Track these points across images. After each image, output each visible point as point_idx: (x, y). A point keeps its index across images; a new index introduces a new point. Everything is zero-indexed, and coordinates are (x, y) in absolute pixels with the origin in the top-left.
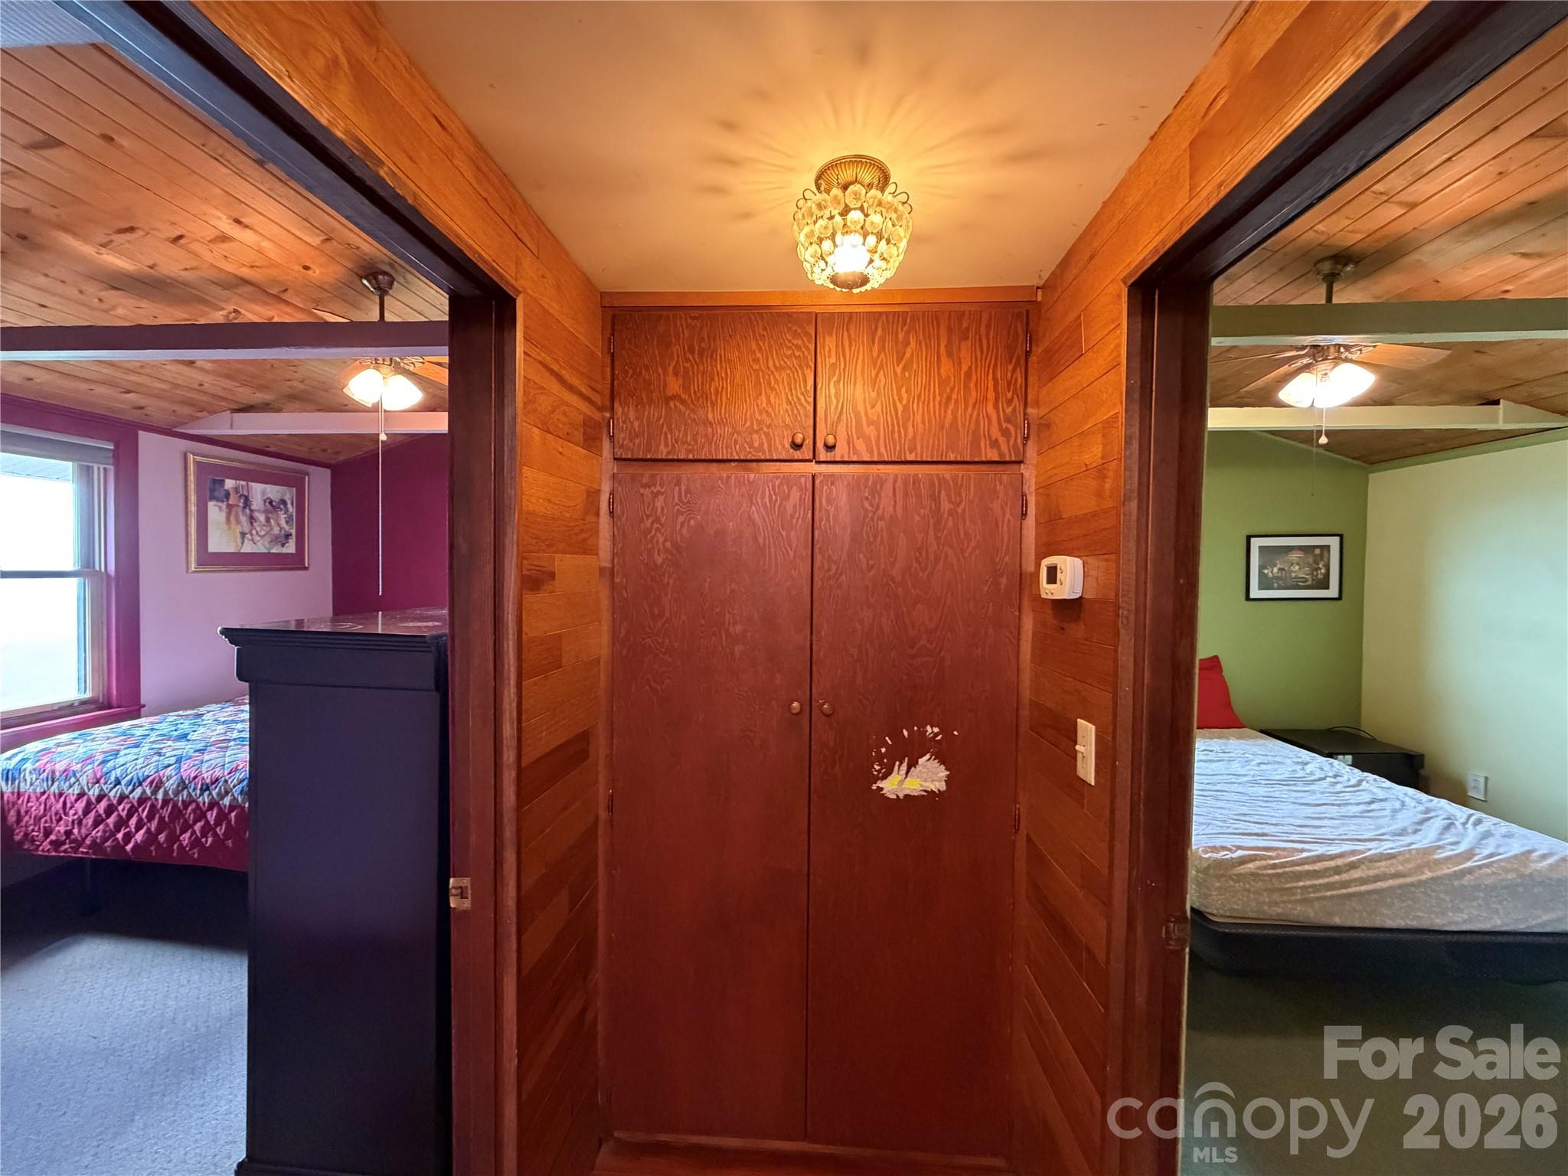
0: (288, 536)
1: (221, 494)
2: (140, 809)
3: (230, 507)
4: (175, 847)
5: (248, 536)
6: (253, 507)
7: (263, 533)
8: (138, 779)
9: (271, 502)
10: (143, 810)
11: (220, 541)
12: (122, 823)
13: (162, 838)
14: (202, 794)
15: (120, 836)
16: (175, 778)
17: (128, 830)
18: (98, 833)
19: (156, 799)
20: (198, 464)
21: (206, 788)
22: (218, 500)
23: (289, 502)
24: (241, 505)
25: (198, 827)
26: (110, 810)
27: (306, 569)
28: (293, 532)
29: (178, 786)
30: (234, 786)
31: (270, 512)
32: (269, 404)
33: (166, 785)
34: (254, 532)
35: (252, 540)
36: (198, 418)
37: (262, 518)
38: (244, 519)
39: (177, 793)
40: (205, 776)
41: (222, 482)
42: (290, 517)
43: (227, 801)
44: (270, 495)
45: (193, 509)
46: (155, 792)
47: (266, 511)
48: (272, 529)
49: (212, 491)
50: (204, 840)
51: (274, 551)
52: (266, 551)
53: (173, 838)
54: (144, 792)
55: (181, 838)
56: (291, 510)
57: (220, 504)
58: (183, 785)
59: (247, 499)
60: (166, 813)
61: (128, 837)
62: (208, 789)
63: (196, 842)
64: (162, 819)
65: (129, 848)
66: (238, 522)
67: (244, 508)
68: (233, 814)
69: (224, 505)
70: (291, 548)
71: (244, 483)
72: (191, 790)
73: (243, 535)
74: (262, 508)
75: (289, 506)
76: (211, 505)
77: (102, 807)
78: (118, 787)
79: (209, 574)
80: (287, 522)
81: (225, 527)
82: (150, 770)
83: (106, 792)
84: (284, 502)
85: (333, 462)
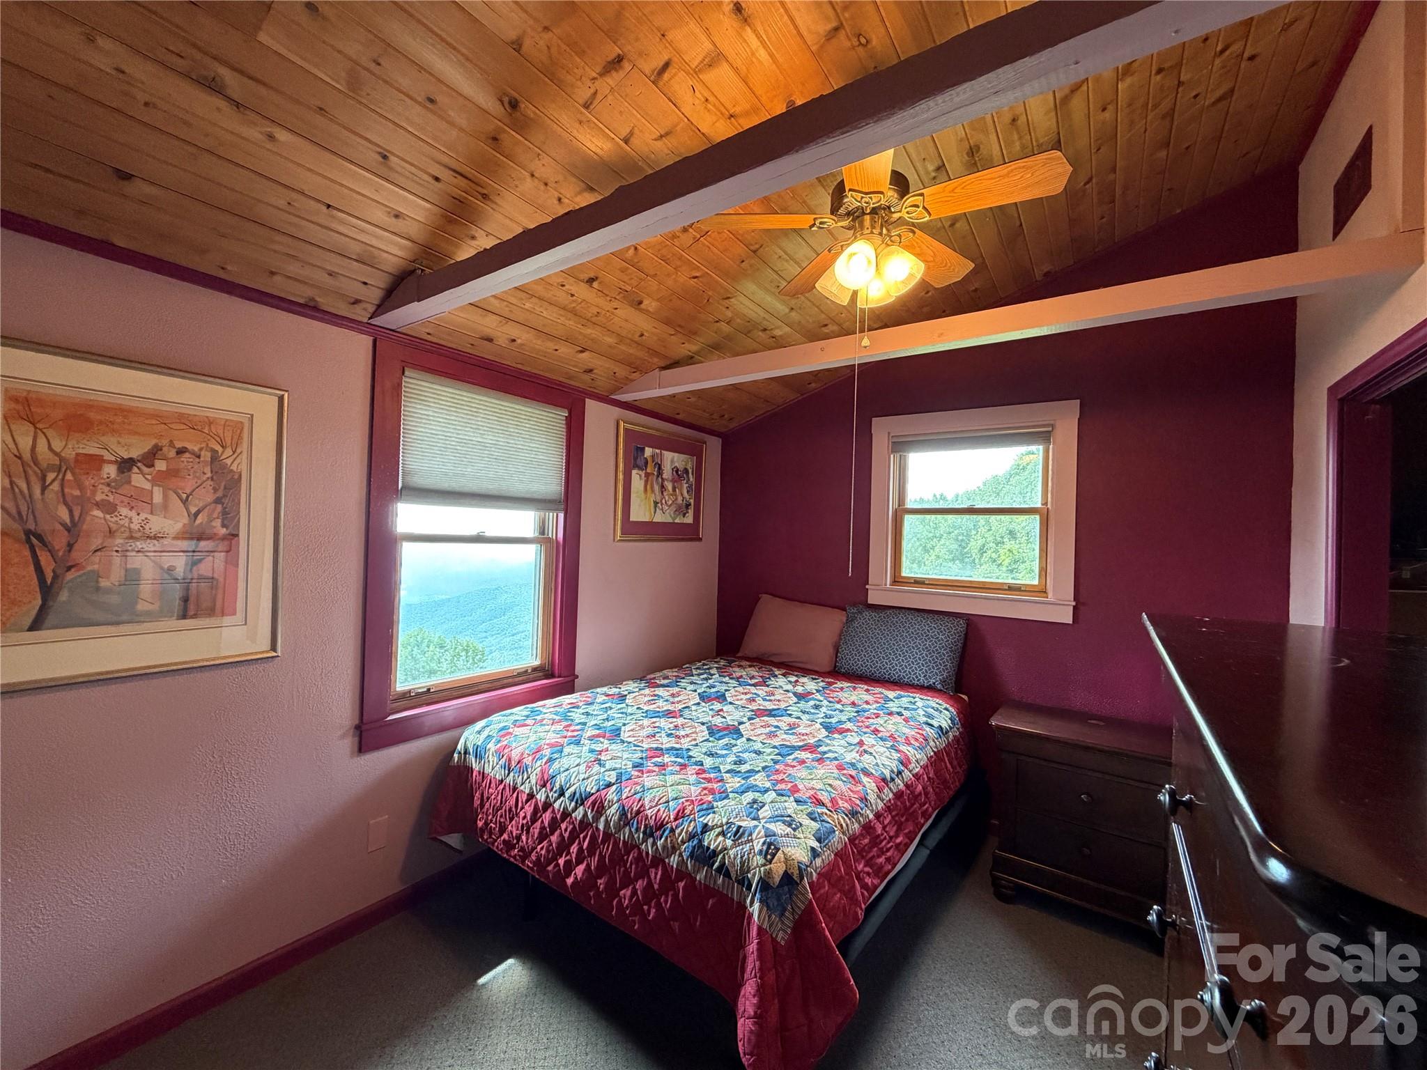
0: (688, 506)
1: (640, 462)
2: (582, 836)
3: (647, 475)
4: (615, 903)
5: (659, 505)
6: (664, 476)
7: (670, 502)
8: (581, 794)
9: (677, 471)
10: (585, 838)
11: (640, 512)
12: (564, 847)
13: (601, 882)
14: (645, 840)
15: (561, 861)
16: (616, 806)
17: (568, 857)
18: (542, 849)
19: (597, 829)
20: (626, 430)
21: (650, 833)
22: (640, 468)
23: (690, 471)
24: (656, 473)
25: (640, 885)
26: (554, 824)
27: (700, 540)
28: (692, 501)
29: (620, 819)
30: (683, 842)
31: (676, 481)
32: (692, 357)
33: (608, 812)
34: (664, 501)
35: (662, 509)
36: (632, 381)
37: (669, 486)
38: (657, 488)
39: (619, 828)
40: (649, 812)
41: (643, 450)
42: (690, 486)
43: (674, 861)
44: (676, 464)
45: (621, 476)
46: (596, 819)
47: (673, 481)
48: (676, 499)
49: (635, 459)
50: (646, 907)
51: (677, 521)
52: (671, 521)
53: (613, 891)
54: (585, 814)
55: (622, 893)
56: (691, 479)
57: (640, 472)
58: (625, 818)
59: (660, 468)
60: (607, 850)
61: (569, 867)
62: (652, 835)
63: (637, 907)
64: (602, 857)
65: (570, 881)
66: (653, 491)
67: (658, 476)
68: (681, 885)
69: (643, 473)
70: (689, 519)
71: (658, 451)
72: (633, 830)
73: (656, 503)
74: (670, 478)
75: (690, 475)
76: (634, 472)
77: (547, 817)
78: (562, 798)
79: (631, 544)
80: (688, 492)
81: (643, 495)
82: (591, 787)
83: (552, 800)
84: (686, 471)
85: (723, 430)
